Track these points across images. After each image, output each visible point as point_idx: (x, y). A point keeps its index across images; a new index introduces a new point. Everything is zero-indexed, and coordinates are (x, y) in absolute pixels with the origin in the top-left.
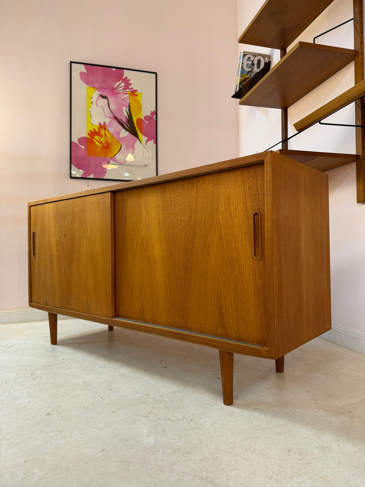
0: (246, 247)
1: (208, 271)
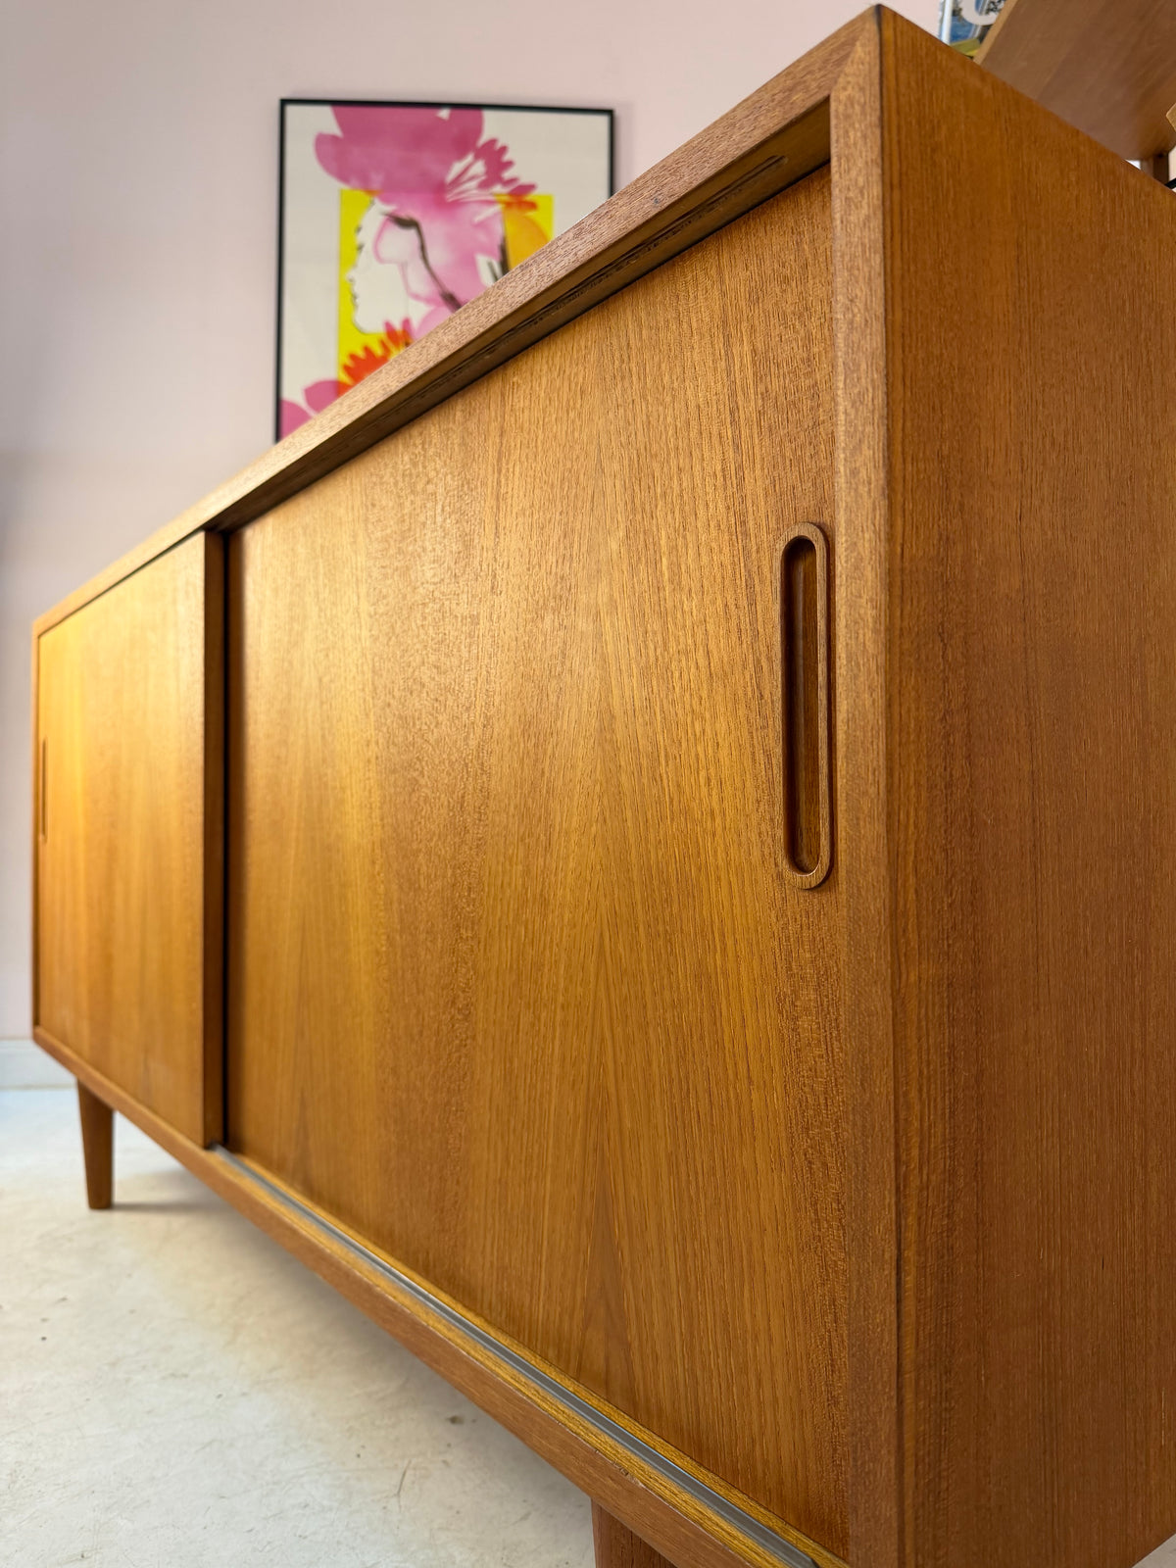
0: (739, 793)
1: (547, 953)
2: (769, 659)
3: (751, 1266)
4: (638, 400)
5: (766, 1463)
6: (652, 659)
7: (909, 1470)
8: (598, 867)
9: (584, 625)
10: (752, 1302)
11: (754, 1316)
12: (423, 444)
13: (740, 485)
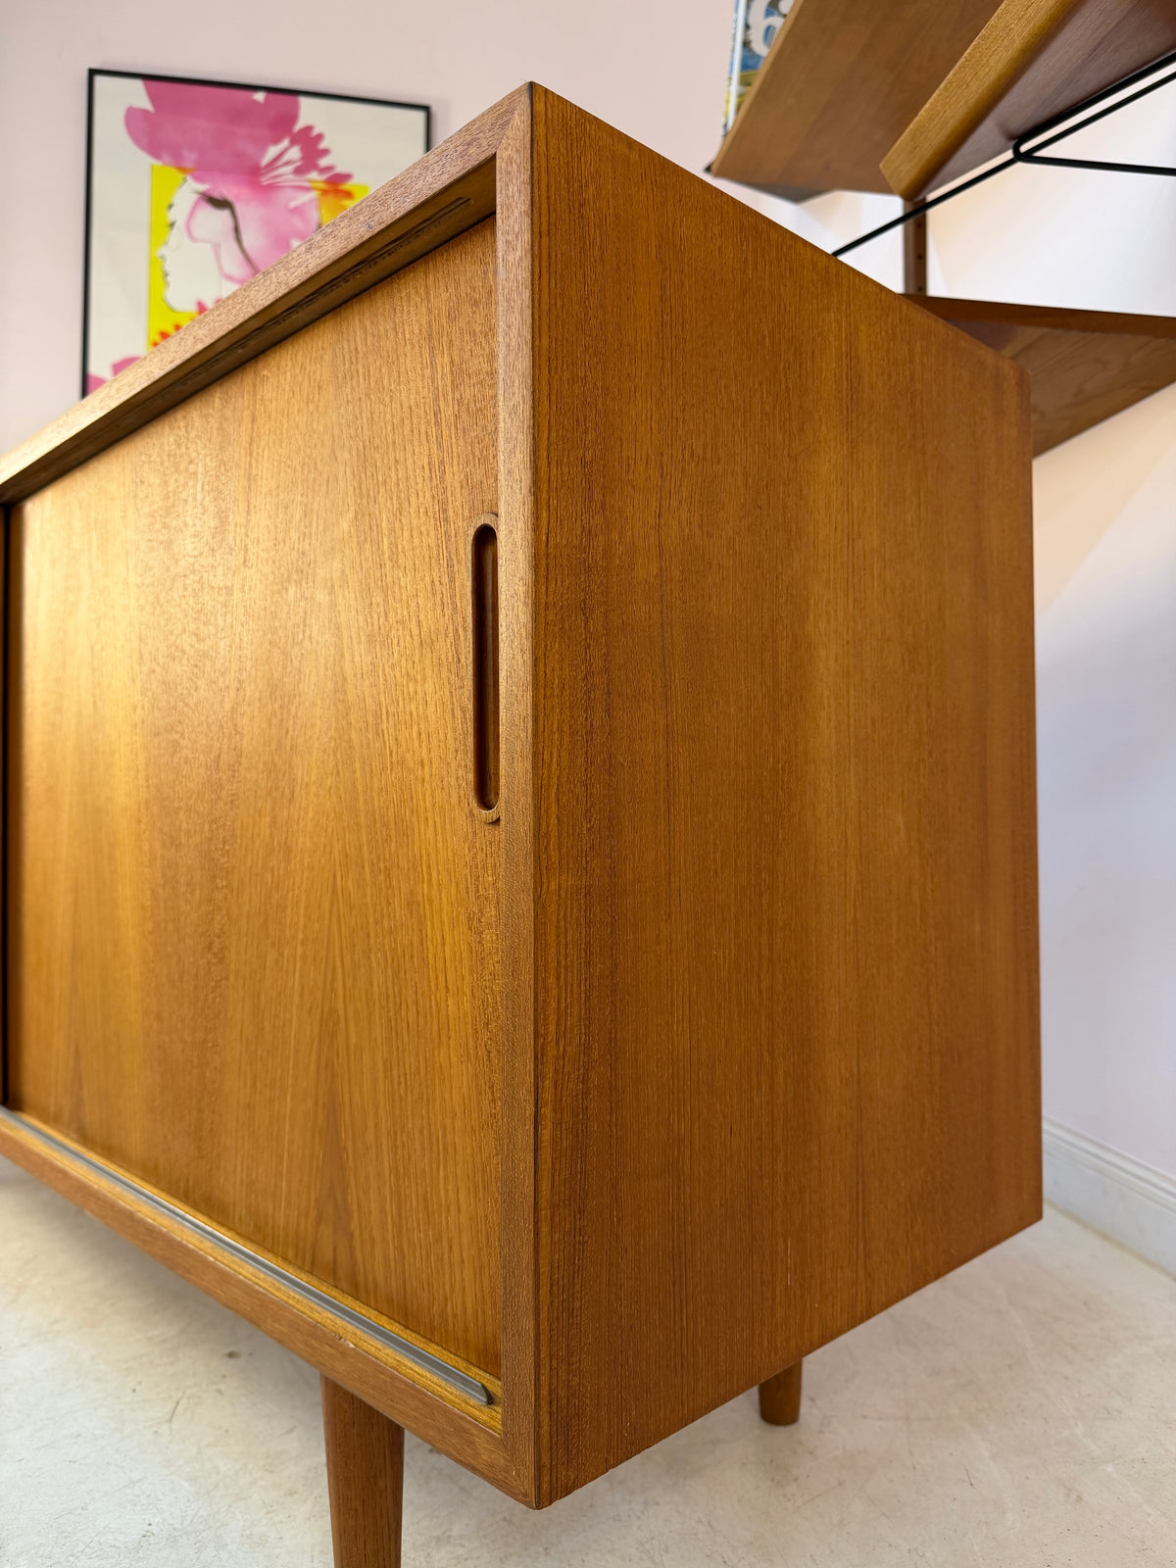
2: (465, 630)
3: (445, 1149)
4: (363, 397)
5: (455, 1316)
6: (376, 628)
7: (544, 1290)
8: (333, 815)
9: (322, 597)
10: (446, 1178)
11: (447, 1191)
12: (186, 427)
13: (442, 479)
